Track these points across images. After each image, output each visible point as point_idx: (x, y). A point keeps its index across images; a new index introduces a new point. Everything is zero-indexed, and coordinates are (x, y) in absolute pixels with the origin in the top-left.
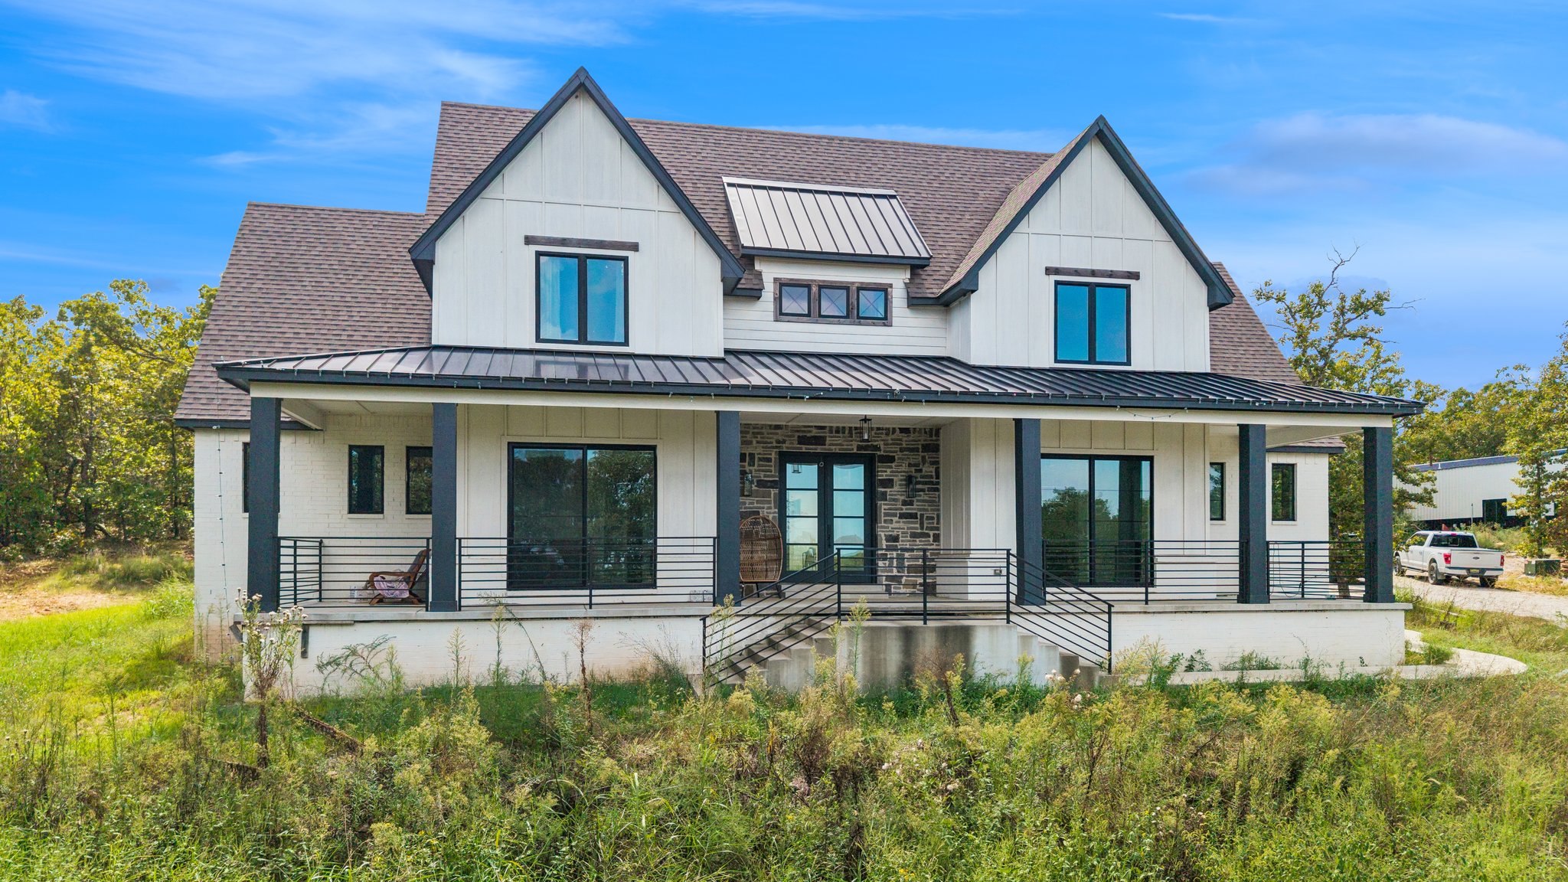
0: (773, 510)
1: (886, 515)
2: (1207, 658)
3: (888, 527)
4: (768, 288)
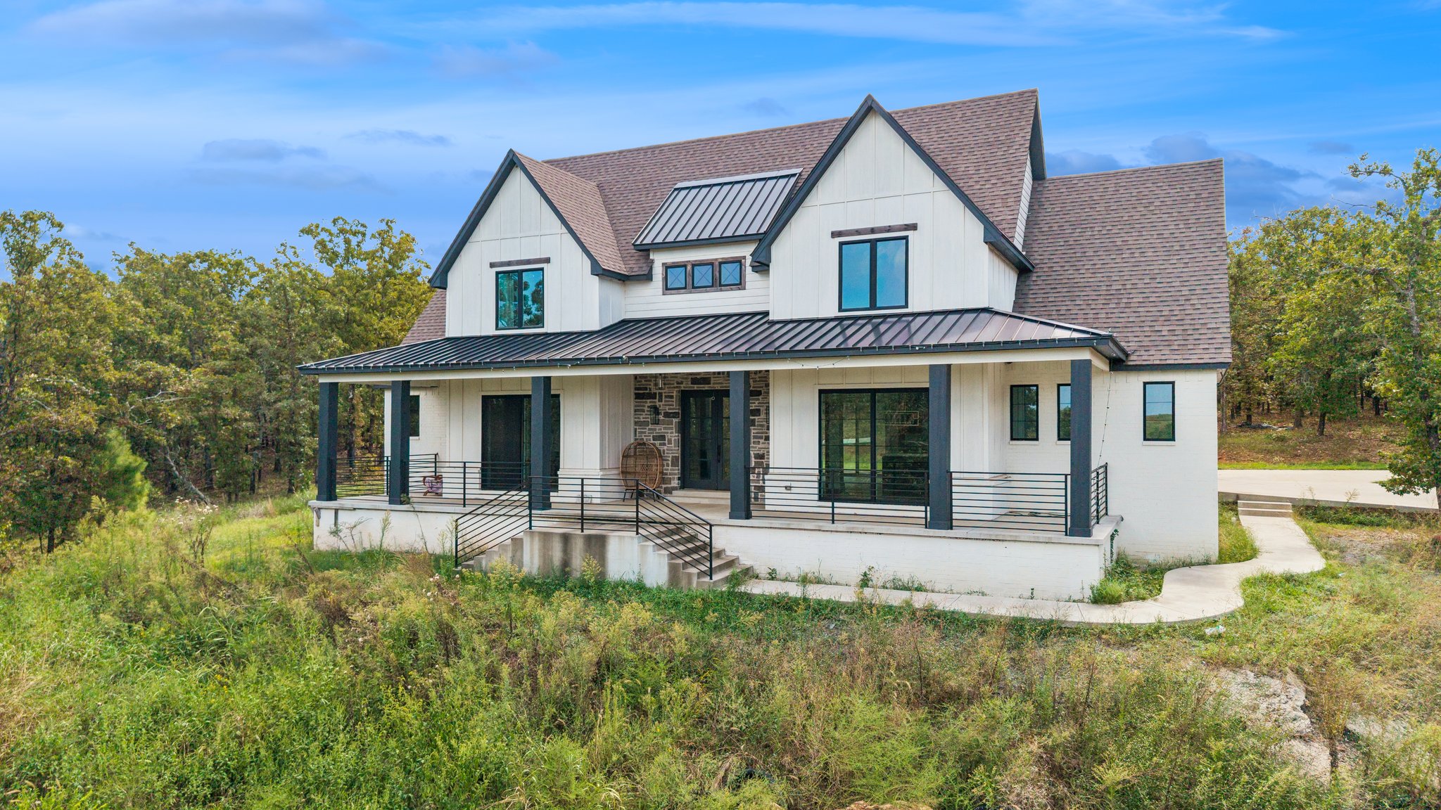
4: (658, 271)
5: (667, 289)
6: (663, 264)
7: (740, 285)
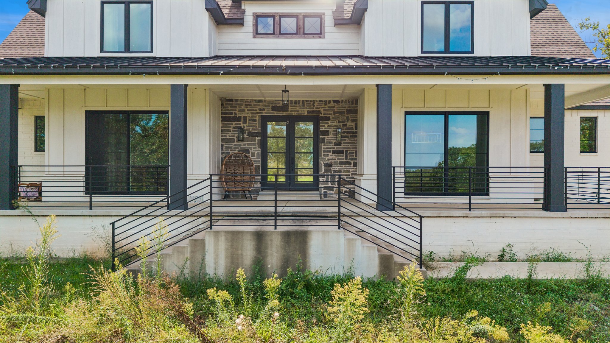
0: (257, 149)
1: (324, 151)
2: (515, 250)
3: (325, 159)
4: (249, 19)
5: (257, 33)
6: (254, 14)
7: (320, 34)
